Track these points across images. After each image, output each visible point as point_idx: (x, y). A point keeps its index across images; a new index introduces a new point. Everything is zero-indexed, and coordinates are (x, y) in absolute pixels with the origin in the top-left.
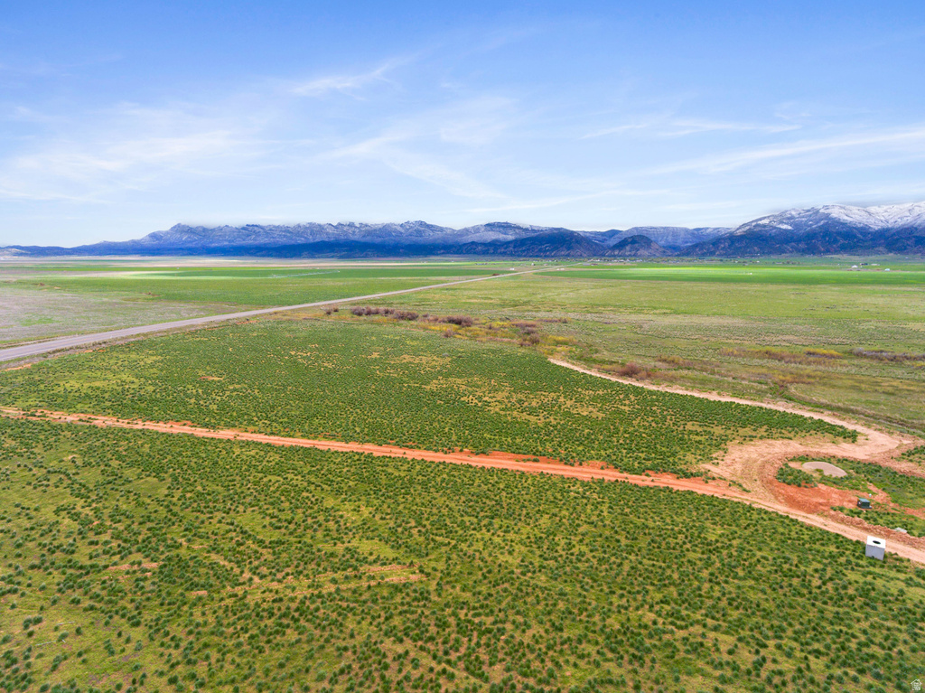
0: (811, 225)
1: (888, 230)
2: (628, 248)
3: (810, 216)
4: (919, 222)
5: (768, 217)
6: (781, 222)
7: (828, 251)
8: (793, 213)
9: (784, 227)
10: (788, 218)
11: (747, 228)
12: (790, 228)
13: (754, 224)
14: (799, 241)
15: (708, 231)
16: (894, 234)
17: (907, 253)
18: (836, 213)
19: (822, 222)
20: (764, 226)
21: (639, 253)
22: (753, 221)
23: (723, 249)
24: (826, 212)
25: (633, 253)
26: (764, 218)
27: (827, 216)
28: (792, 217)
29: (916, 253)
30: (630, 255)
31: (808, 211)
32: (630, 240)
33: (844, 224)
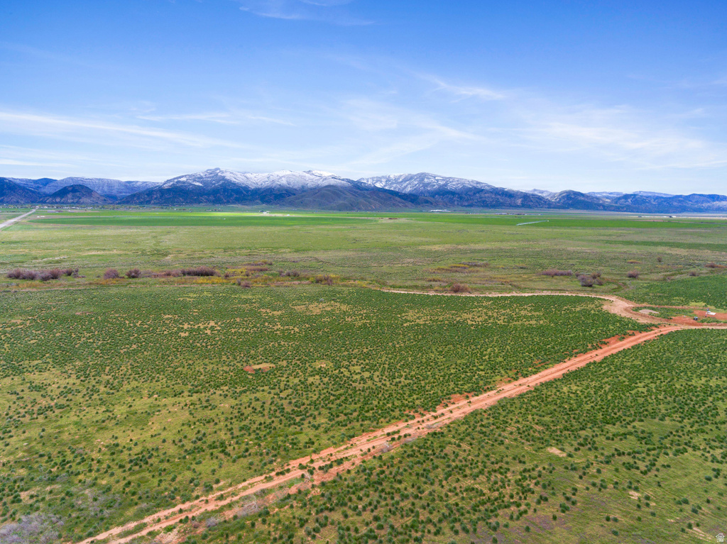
0: (214, 184)
1: (259, 189)
2: (70, 196)
3: (213, 177)
4: (274, 185)
5: (185, 176)
6: (195, 181)
7: (228, 202)
8: (202, 174)
9: (197, 184)
10: (199, 178)
11: (172, 183)
12: (201, 185)
13: (176, 180)
14: (209, 194)
15: (138, 184)
16: (262, 193)
17: (272, 205)
18: (228, 176)
19: (221, 182)
20: (184, 182)
21: (81, 200)
22: (174, 179)
23: (155, 199)
24: (223, 175)
25: (76, 200)
26: (183, 177)
27: (223, 178)
28: (201, 178)
29: (276, 204)
30: (73, 203)
31: (211, 174)
32: (70, 189)
33: (234, 184)
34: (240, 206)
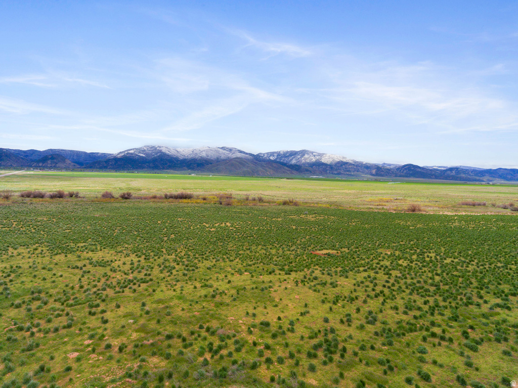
0: (154, 155)
1: (186, 159)
2: (49, 162)
3: (153, 150)
4: (197, 157)
5: (133, 149)
6: (140, 153)
7: (164, 168)
8: (145, 148)
9: (142, 155)
10: (143, 151)
11: (123, 154)
12: (144, 156)
13: (126, 152)
14: (149, 162)
15: (99, 155)
16: (188, 162)
17: (195, 170)
18: (164, 150)
19: (159, 154)
20: (132, 154)
21: (57, 165)
23: (111, 165)
24: (160, 149)
25: (53, 165)
26: (131, 150)
27: (160, 151)
28: (144, 151)
29: (198, 170)
30: (51, 167)
31: (152, 148)
32: (50, 157)
33: (168, 155)
34: (172, 171)
